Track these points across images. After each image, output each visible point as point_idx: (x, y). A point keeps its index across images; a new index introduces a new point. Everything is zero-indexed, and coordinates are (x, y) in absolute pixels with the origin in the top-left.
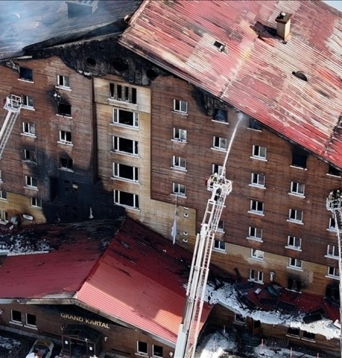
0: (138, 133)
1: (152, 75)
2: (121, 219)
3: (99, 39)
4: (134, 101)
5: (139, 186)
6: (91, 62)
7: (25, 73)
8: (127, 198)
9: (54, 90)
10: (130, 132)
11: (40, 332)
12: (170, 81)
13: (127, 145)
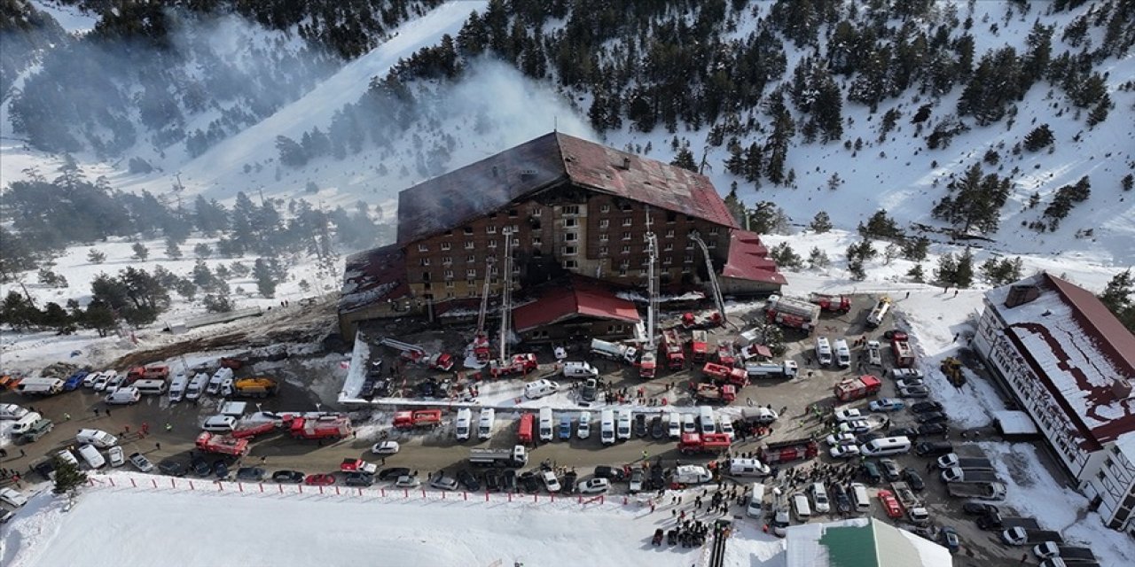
0: (577, 229)
1: (589, 197)
2: (567, 275)
3: (558, 185)
4: (577, 212)
5: (578, 256)
6: (553, 198)
7: (513, 213)
8: (570, 264)
9: (531, 217)
10: (572, 229)
11: (551, 338)
12: (600, 197)
13: (570, 237)
